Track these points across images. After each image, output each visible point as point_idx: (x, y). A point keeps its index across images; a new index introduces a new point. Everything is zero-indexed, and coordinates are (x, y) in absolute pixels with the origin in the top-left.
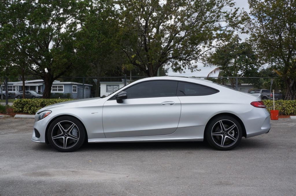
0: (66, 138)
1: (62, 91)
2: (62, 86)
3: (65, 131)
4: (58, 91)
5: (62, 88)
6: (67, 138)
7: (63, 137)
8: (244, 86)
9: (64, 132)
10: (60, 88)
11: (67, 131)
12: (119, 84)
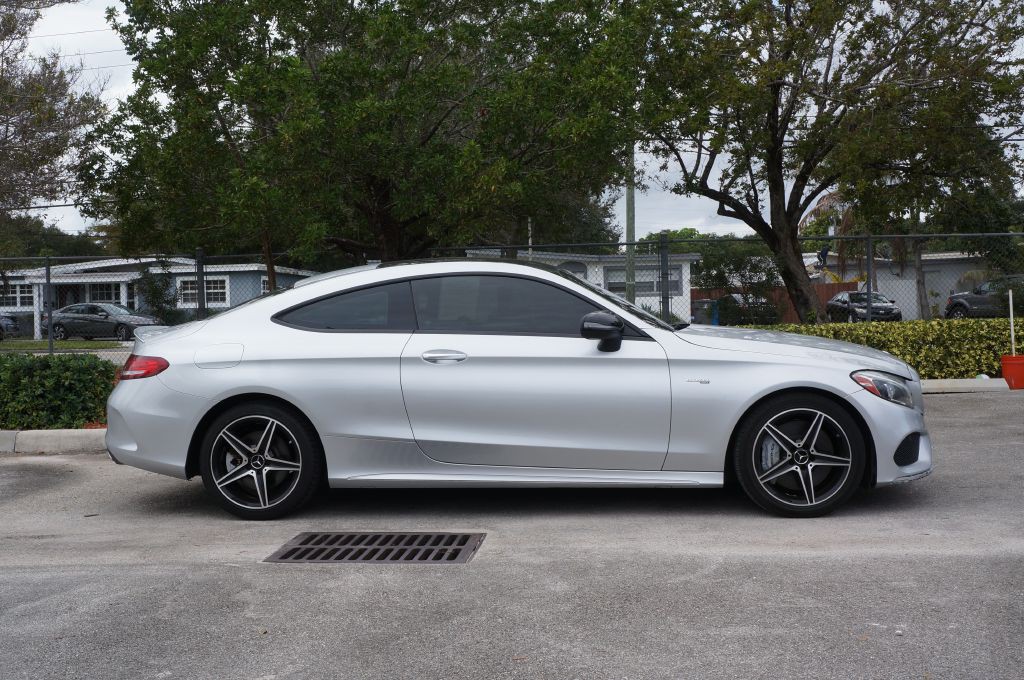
2: (223, 282)
5: (224, 288)
10: (215, 288)
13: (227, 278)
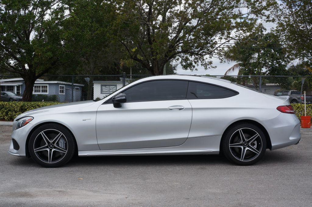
0: (51, 150)
1: (47, 92)
2: (47, 86)
3: (50, 141)
4: (41, 92)
5: (47, 88)
6: (53, 151)
7: (47, 149)
8: (269, 87)
9: (49, 143)
10: (44, 88)
11: (52, 141)
12: (117, 83)
13: (48, 85)
